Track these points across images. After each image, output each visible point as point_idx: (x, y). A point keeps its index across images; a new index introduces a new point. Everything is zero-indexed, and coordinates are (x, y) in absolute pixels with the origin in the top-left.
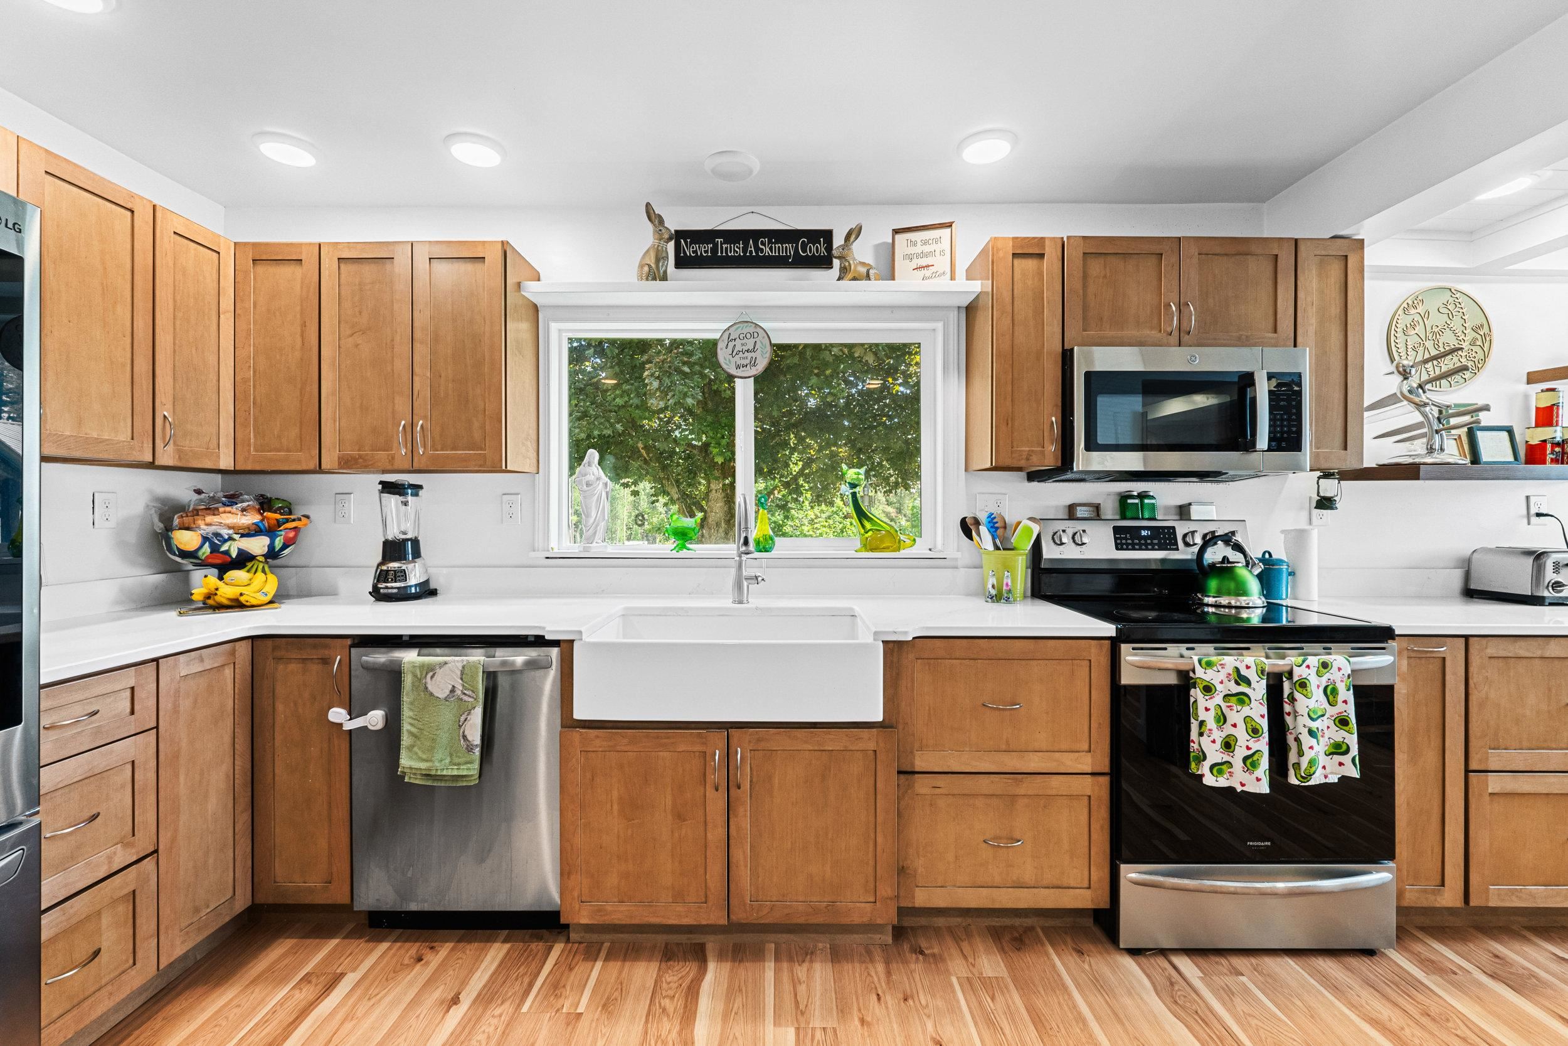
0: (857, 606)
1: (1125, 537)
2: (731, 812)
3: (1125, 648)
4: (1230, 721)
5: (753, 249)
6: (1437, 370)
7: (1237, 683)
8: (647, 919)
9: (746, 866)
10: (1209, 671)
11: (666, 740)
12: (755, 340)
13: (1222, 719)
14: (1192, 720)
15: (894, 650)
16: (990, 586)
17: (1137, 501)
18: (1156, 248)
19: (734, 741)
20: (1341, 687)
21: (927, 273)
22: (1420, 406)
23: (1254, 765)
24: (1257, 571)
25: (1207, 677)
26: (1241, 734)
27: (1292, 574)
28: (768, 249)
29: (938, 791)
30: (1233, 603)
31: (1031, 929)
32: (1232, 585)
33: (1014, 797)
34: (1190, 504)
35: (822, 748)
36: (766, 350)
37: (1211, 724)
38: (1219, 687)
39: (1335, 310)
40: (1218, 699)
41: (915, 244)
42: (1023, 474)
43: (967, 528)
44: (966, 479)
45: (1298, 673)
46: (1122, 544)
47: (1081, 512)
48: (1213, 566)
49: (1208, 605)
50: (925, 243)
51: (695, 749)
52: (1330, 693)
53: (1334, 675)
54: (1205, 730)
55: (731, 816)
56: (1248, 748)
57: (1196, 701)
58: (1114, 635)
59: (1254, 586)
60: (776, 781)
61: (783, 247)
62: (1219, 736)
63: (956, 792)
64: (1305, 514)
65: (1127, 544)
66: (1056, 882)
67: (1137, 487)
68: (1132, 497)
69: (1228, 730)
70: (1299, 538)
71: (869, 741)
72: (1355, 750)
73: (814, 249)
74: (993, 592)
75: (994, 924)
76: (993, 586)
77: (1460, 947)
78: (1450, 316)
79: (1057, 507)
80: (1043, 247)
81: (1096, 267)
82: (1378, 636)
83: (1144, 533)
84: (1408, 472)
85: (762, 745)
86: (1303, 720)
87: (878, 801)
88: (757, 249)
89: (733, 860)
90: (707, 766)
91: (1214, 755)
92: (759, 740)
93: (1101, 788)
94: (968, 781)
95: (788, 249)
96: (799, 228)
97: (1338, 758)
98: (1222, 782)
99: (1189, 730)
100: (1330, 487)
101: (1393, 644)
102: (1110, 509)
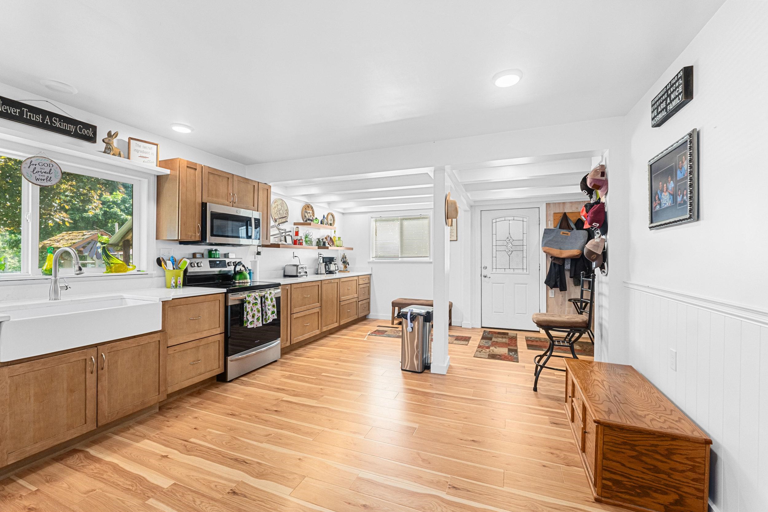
0: (125, 295)
1: (213, 264)
2: (98, 381)
3: (230, 295)
4: (253, 310)
5: (48, 121)
6: (281, 221)
7: (255, 300)
8: (52, 444)
9: (106, 400)
10: (249, 298)
11: (65, 359)
12: (50, 168)
13: (252, 310)
14: (245, 312)
15: (164, 303)
16: (173, 283)
17: (215, 252)
18: (228, 176)
19: (100, 351)
20: (273, 298)
21: (146, 160)
22: (279, 229)
23: (259, 320)
24: (248, 272)
25: (249, 300)
26: (256, 313)
27: (253, 273)
28: (58, 124)
29: (176, 351)
30: (243, 282)
31: (200, 390)
32: (243, 277)
33: (198, 347)
34: (229, 253)
35: (139, 344)
36: (58, 175)
37: (250, 312)
38: (251, 302)
39: (266, 203)
40: (251, 305)
41: (140, 146)
42: (178, 242)
43: (159, 262)
44: (156, 242)
45: (266, 295)
46: (211, 266)
47: (198, 256)
48: (238, 271)
49: (236, 283)
50: (145, 148)
51: (81, 358)
52: (271, 299)
53: (272, 295)
54: (248, 313)
55: (98, 382)
56: (258, 316)
57: (246, 306)
58: (226, 291)
59: (248, 276)
60: (119, 363)
61: (68, 126)
62: (251, 314)
63: (182, 350)
64: (254, 256)
65: (213, 266)
66: (210, 369)
67: (214, 248)
68: (213, 251)
69: (253, 312)
70: (254, 263)
71: (157, 337)
72: (276, 312)
73: (85, 132)
74: (174, 285)
75: (188, 393)
76: (174, 283)
77: (289, 354)
78: (282, 206)
79: (189, 254)
80: (196, 166)
81: (211, 177)
82: (277, 285)
83: (218, 262)
84: (277, 246)
85: (114, 349)
86: (267, 307)
87: (160, 357)
88: (51, 122)
89: (99, 401)
90: (87, 364)
91: (250, 319)
92: (112, 348)
93: (221, 338)
94: (185, 345)
95: (72, 128)
96: (77, 119)
97: (273, 315)
98: (252, 326)
99: (243, 315)
100: (260, 249)
101: (280, 287)
102: (206, 253)
